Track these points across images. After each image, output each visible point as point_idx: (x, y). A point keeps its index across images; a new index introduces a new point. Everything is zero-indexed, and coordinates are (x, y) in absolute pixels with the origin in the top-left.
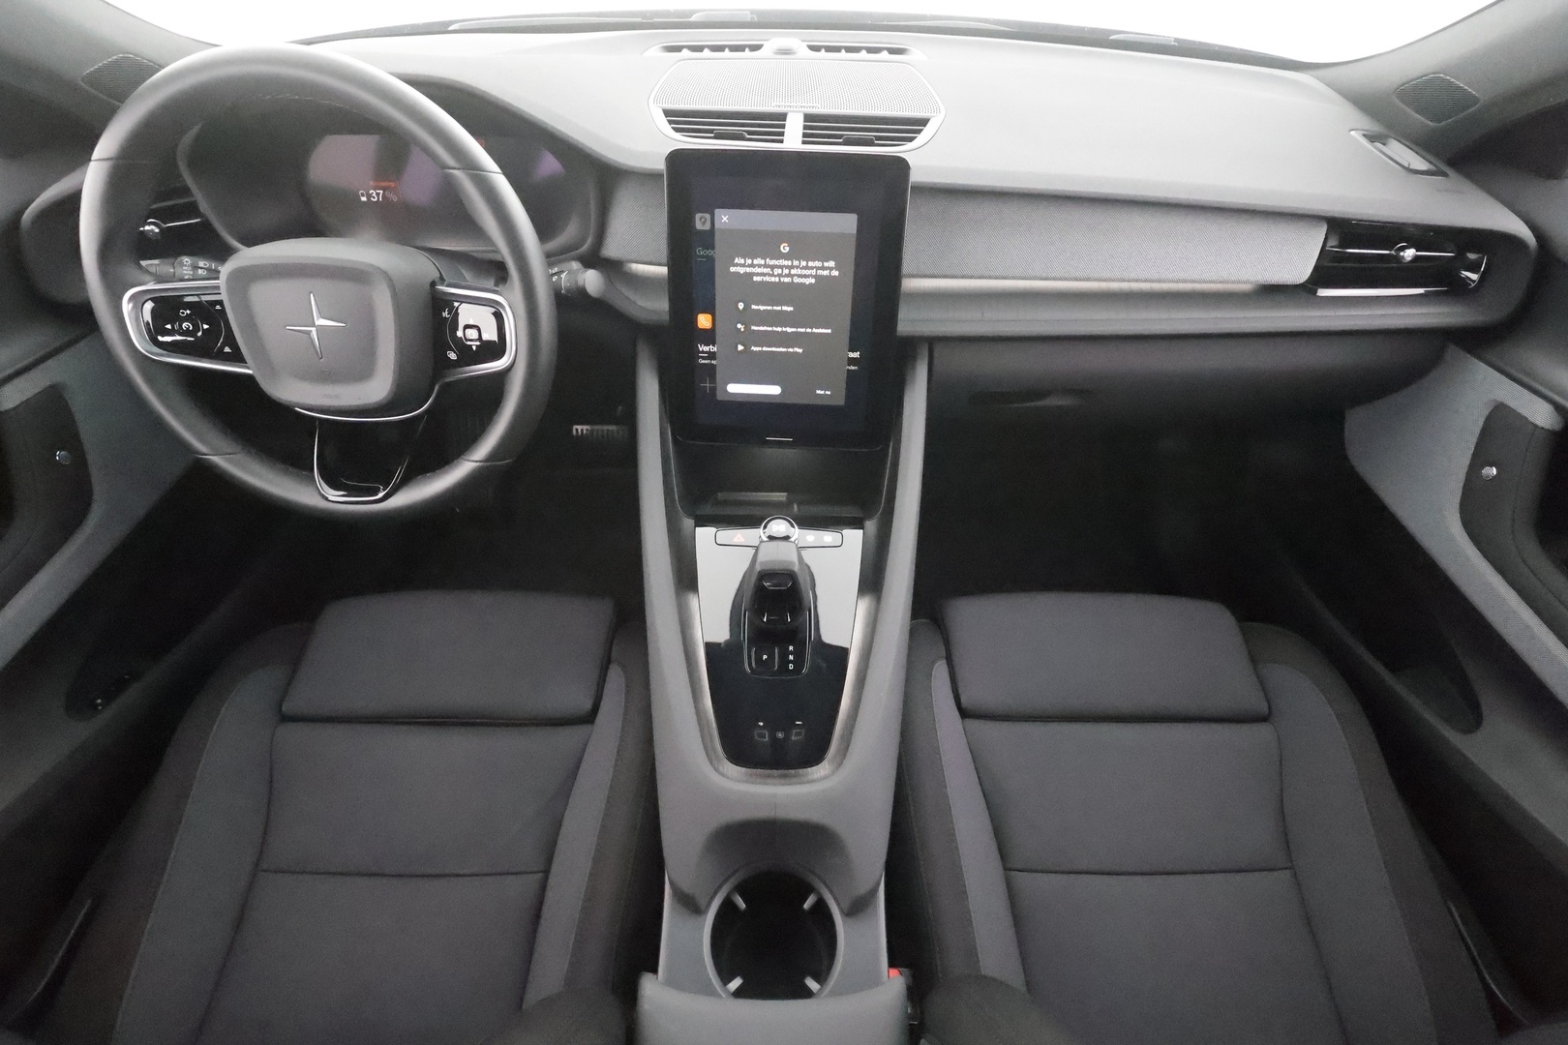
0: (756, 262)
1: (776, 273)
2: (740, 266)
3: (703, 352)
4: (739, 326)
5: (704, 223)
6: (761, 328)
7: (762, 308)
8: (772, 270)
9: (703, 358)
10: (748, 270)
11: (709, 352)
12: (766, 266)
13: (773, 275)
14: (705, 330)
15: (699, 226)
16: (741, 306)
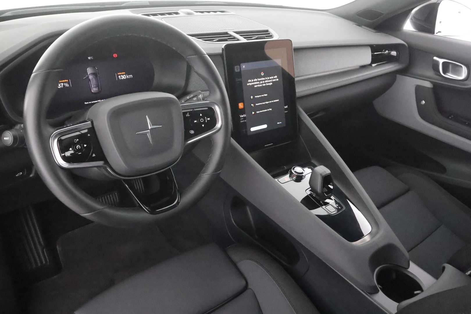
0: (255, 80)
1: (261, 83)
2: (251, 83)
3: (242, 118)
4: (252, 105)
5: (237, 70)
6: (259, 104)
7: (258, 96)
8: (260, 82)
9: (242, 120)
10: (253, 84)
11: (243, 117)
12: (258, 81)
13: (260, 84)
14: (242, 109)
15: (236, 71)
16: (252, 97)
